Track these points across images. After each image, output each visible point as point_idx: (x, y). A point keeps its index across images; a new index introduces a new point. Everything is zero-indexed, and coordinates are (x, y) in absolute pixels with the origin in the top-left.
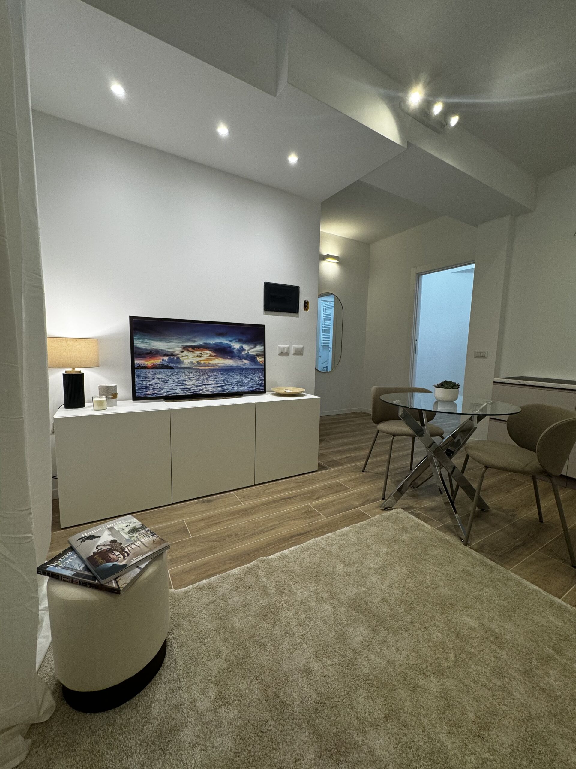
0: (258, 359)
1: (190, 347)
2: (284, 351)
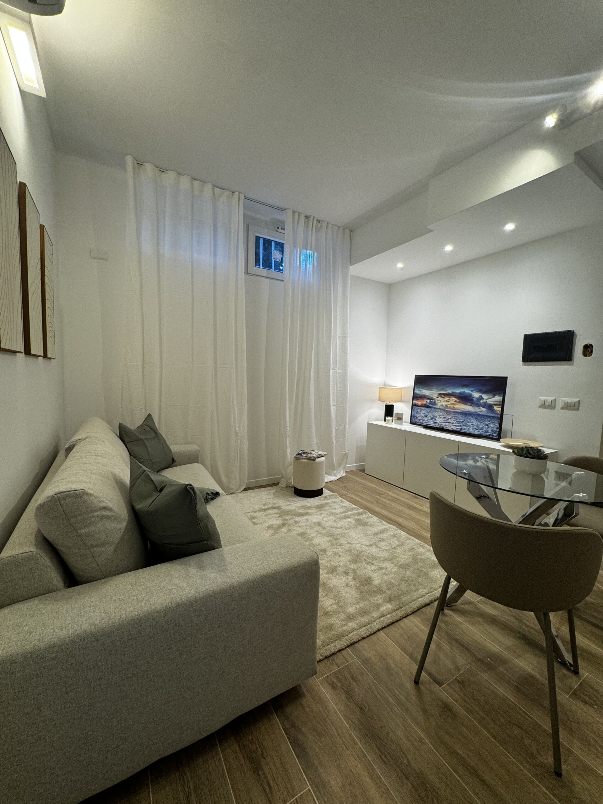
0: (495, 408)
1: (443, 394)
2: (547, 404)
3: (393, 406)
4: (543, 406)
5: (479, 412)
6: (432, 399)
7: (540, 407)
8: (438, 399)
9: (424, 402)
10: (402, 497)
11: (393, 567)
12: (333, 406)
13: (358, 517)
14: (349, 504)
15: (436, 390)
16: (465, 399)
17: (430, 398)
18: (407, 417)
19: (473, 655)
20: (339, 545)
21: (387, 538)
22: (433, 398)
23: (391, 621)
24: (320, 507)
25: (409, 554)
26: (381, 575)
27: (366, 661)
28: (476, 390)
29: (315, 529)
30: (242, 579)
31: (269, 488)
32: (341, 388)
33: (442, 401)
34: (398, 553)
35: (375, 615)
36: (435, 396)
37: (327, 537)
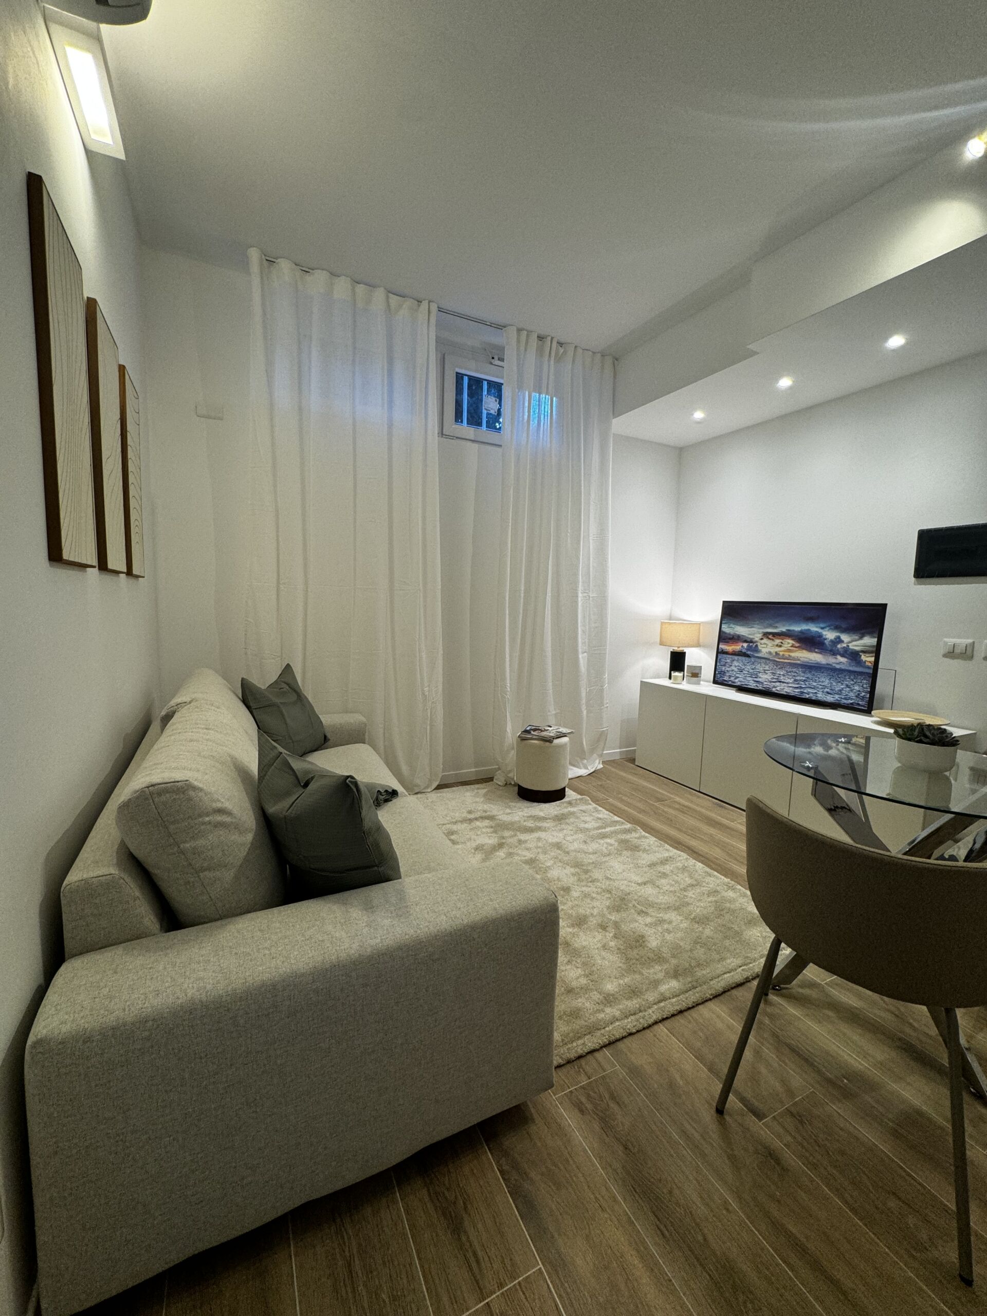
0: (864, 658)
1: (770, 633)
2: (957, 651)
3: (685, 653)
4: (951, 654)
5: (834, 665)
6: (751, 642)
7: (945, 656)
8: (762, 641)
9: (737, 647)
10: (698, 805)
11: (682, 920)
12: (583, 653)
13: (624, 837)
14: (609, 815)
15: (759, 627)
16: (810, 642)
17: (749, 640)
18: (708, 672)
19: (819, 1072)
20: (591, 882)
21: (672, 871)
22: (754, 640)
23: (678, 1008)
24: (560, 819)
25: (710, 899)
26: (661, 933)
27: (635, 1071)
28: (829, 626)
29: (553, 854)
30: (433, 929)
31: (477, 786)
32: (595, 623)
33: (770, 645)
34: (691, 897)
35: (651, 997)
36: (757, 637)
37: (571, 867)
